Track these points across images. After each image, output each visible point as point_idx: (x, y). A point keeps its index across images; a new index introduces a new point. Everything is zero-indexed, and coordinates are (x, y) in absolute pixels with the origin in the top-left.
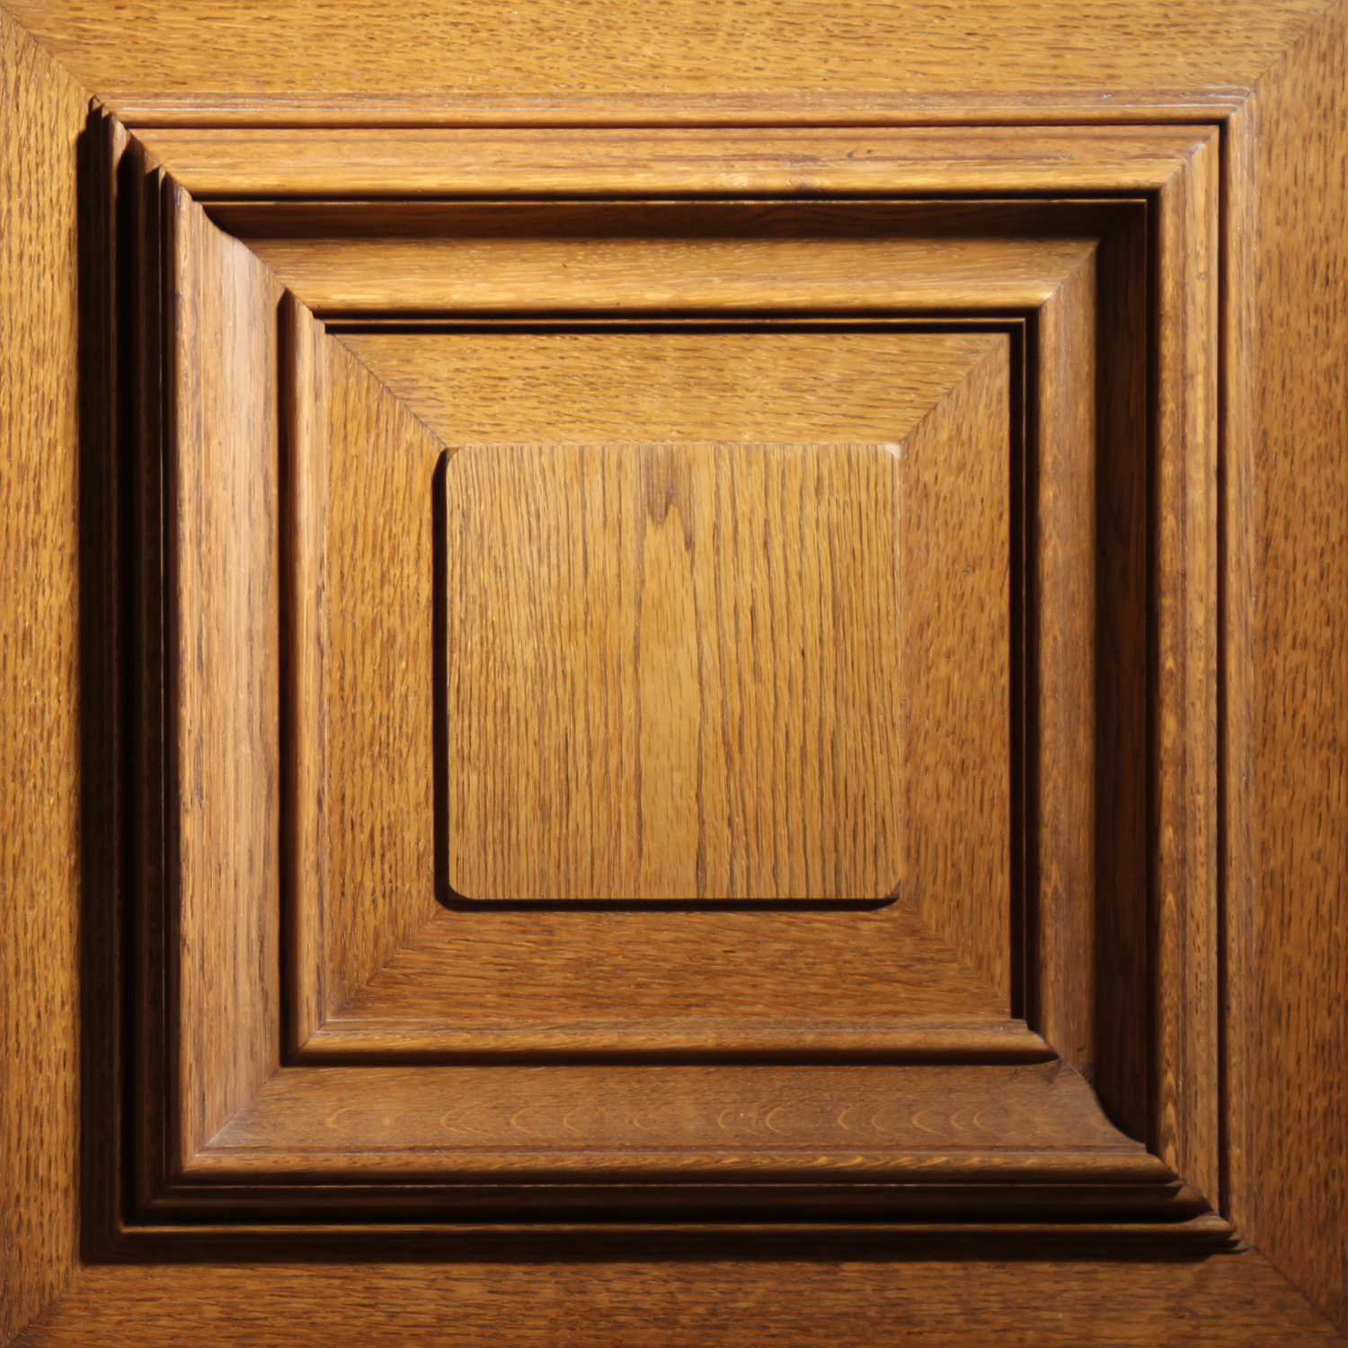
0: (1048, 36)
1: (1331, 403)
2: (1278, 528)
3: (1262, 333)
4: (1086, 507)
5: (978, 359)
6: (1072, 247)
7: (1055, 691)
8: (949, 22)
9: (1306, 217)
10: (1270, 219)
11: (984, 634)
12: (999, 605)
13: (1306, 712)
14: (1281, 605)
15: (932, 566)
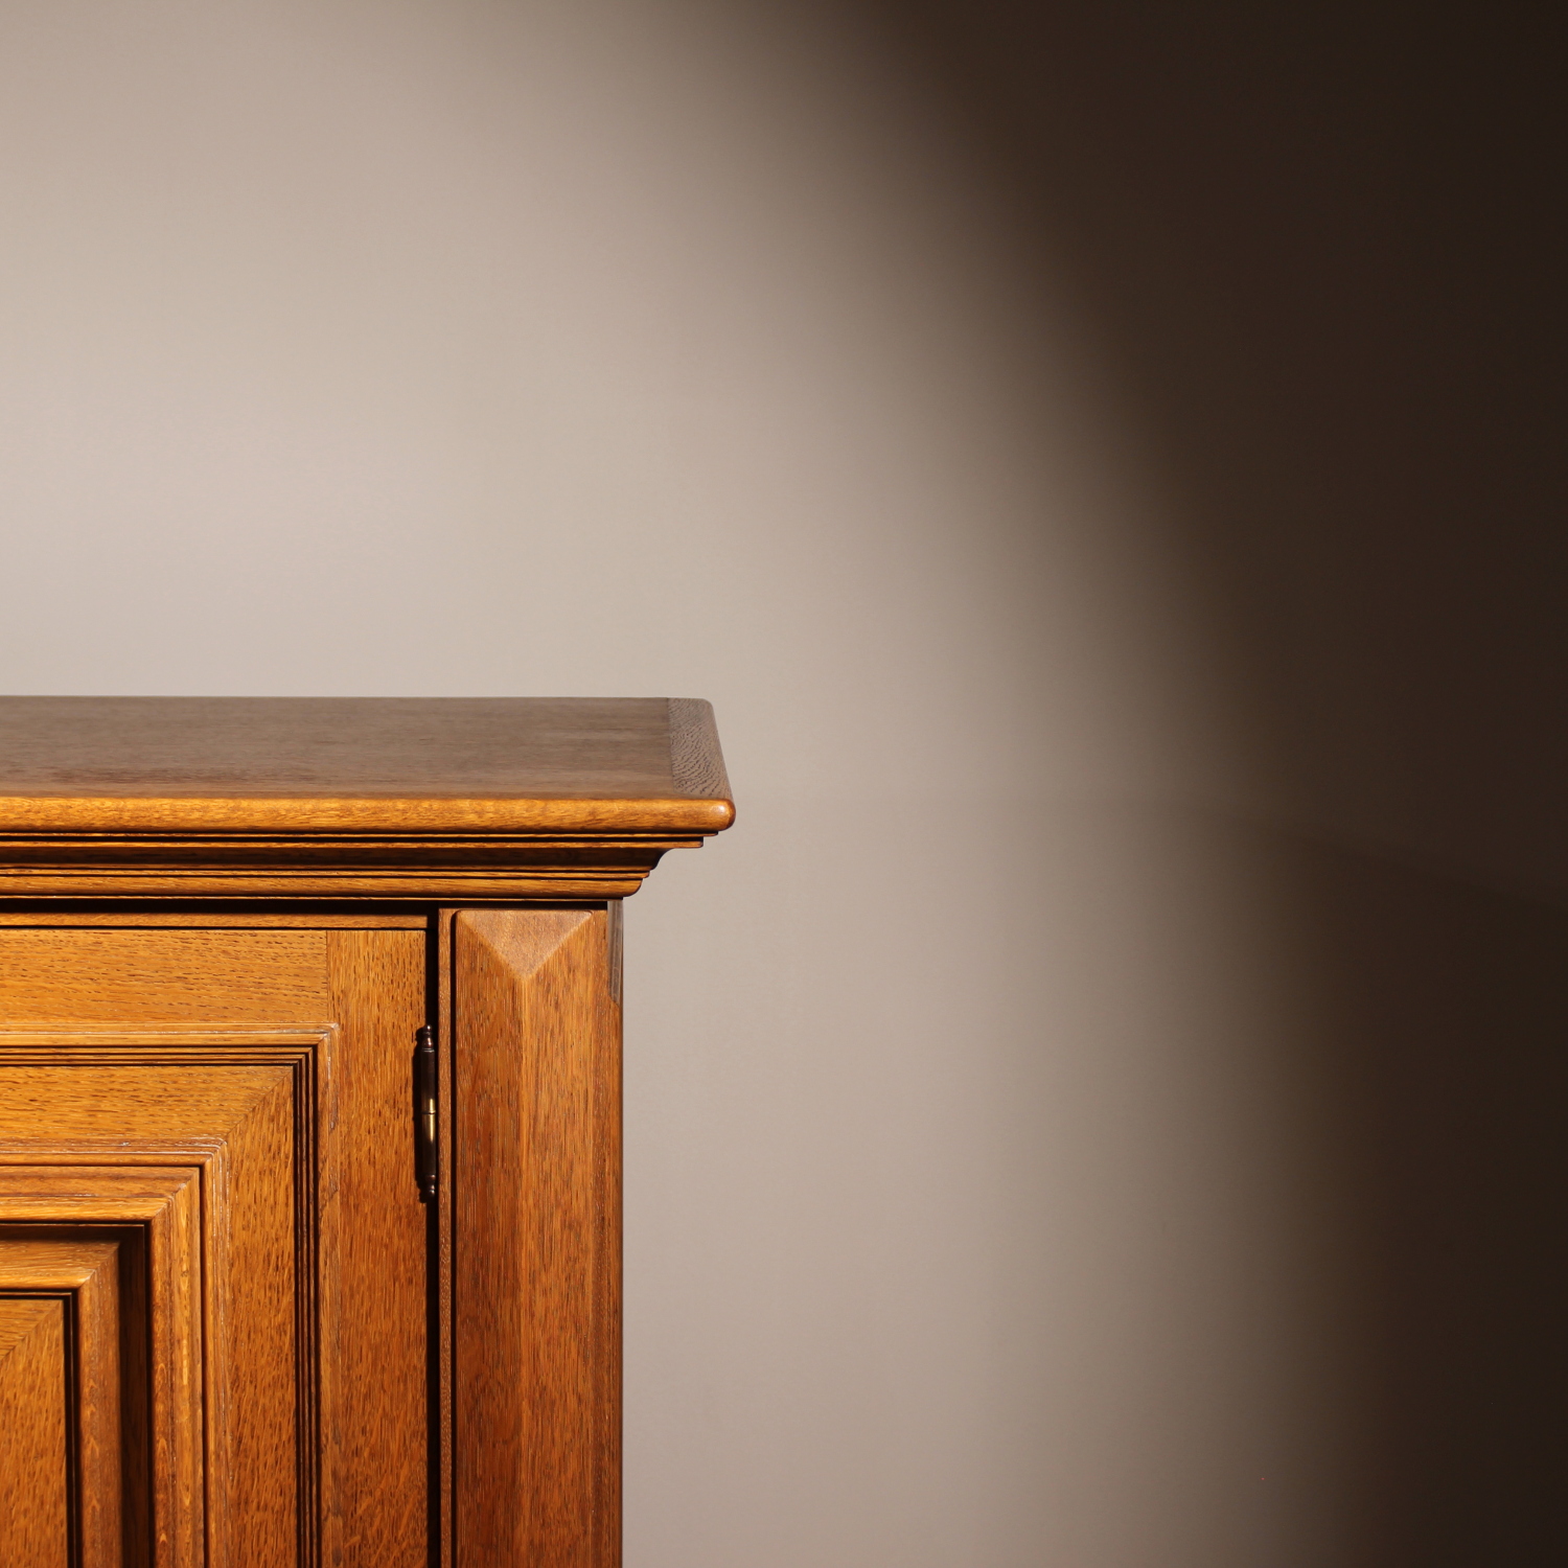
0: (86, 1102)
1: (281, 1348)
2: (247, 1431)
3: (234, 1301)
4: (115, 1420)
5: (42, 1317)
6: (103, 1247)
7: (93, 1542)
8: (18, 1092)
9: (262, 1225)
10: (239, 1225)
11: (50, 1499)
12: (59, 1481)
13: (266, 1551)
14: (249, 1482)
15: (13, 1454)
